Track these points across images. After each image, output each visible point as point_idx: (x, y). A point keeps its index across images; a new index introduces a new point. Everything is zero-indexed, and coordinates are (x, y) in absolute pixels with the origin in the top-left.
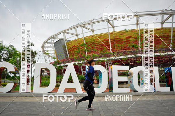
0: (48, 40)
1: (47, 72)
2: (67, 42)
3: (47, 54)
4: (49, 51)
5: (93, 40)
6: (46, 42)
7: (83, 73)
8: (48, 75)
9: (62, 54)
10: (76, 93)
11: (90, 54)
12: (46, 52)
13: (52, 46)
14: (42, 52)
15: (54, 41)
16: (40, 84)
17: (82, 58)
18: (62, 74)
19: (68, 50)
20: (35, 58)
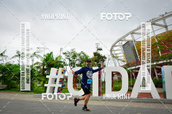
0: (116, 44)
1: (117, 76)
2: (136, 43)
3: (117, 58)
4: (118, 54)
5: (167, 37)
6: (114, 46)
7: (158, 76)
8: (118, 79)
9: (132, 57)
10: (152, 98)
11: (165, 54)
12: (115, 55)
13: (120, 49)
14: (111, 56)
15: (122, 44)
16: (112, 88)
17: (155, 59)
18: (133, 77)
19: (138, 51)
20: (105, 62)
